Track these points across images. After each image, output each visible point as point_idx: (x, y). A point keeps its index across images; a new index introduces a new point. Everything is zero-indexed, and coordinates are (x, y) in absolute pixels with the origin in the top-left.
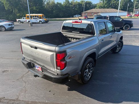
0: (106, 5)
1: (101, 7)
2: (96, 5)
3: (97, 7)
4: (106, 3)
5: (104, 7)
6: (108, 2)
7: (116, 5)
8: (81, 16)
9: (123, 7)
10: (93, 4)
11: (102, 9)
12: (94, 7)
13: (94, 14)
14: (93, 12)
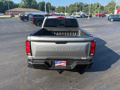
0: (28, 6)
1: (23, 7)
2: (18, 5)
3: (20, 7)
4: (27, 3)
5: (26, 7)
6: (29, 3)
7: (35, 6)
8: (5, 15)
9: (41, 8)
10: (15, 3)
11: (25, 9)
12: (17, 6)
13: (19, 13)
14: (18, 11)
